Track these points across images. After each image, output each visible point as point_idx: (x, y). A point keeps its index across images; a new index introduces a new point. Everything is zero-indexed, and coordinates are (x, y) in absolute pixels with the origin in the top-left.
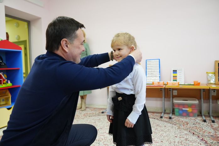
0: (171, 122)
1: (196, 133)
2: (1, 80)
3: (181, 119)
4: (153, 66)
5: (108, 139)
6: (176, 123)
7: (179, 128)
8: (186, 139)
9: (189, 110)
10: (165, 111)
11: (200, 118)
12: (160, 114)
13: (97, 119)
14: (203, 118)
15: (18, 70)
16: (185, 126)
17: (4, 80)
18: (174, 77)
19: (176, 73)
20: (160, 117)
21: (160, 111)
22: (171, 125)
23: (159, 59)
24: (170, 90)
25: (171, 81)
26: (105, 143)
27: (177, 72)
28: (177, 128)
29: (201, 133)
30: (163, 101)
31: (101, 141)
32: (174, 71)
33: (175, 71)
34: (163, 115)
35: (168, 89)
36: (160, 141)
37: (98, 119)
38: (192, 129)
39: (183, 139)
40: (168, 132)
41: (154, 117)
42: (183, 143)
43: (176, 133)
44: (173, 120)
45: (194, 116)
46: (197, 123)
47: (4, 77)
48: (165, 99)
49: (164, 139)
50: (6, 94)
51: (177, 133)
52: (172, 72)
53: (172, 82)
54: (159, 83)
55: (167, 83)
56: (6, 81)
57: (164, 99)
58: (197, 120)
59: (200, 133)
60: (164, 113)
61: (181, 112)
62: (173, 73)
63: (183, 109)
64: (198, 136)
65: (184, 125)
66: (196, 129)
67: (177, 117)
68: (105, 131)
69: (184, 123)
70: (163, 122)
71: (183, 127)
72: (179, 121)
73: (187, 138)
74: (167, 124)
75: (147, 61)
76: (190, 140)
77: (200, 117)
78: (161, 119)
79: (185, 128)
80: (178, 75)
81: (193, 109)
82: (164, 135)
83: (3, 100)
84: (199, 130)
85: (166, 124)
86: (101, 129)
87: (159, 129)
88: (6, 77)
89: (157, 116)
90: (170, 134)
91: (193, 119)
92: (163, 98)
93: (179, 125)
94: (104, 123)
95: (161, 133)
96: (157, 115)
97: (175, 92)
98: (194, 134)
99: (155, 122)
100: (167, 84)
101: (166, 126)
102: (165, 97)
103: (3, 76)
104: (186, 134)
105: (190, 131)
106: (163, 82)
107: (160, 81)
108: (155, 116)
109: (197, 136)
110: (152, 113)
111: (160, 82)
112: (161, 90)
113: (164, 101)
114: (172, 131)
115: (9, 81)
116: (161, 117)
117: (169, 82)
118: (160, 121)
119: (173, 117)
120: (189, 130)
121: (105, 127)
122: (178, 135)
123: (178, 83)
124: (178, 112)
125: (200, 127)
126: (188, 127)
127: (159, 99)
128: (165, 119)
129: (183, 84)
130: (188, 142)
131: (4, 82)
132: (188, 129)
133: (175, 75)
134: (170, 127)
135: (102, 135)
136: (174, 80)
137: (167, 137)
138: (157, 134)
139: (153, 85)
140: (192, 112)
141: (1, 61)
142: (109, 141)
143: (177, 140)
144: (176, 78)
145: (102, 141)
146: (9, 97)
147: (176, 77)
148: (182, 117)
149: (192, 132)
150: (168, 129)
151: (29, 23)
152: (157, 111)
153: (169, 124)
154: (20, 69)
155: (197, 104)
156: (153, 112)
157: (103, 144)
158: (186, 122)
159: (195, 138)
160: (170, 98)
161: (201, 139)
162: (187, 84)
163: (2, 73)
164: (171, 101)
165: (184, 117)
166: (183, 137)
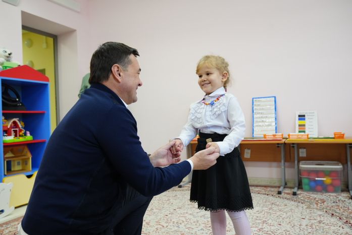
0: (295, 200)
1: (337, 215)
2: (17, 130)
3: (312, 195)
4: (264, 108)
5: (192, 222)
6: (304, 201)
7: (309, 207)
8: (320, 222)
9: (327, 180)
10: (286, 184)
11: (345, 195)
12: (278, 188)
13: (171, 195)
14: (350, 194)
15: (42, 114)
16: (319, 205)
17: (20, 131)
18: (300, 125)
19: (304, 119)
20: (277, 192)
21: (277, 184)
22: (296, 204)
23: (275, 97)
24: (293, 147)
25: (295, 132)
26: (188, 226)
27: (306, 117)
28: (305, 207)
29: (346, 214)
30: (283, 167)
31: (181, 224)
32: (299, 116)
33: (302, 117)
34: (283, 190)
35: (289, 144)
36: (276, 224)
37: (174, 195)
38: (330, 209)
39: (315, 221)
40: (290, 213)
41: (267, 193)
42: (314, 226)
43: (303, 214)
44: (299, 197)
45: (335, 191)
46: (339, 201)
47: (20, 126)
48: (286, 164)
49: (283, 222)
50: (23, 154)
51: (305, 213)
52: (297, 118)
53: (297, 133)
54: (274, 135)
55: (289, 135)
56: (23, 132)
57: (284, 164)
58: (340, 197)
59: (343, 213)
60: (284, 188)
61: (313, 184)
62: (299, 119)
63: (316, 179)
64: (340, 218)
65: (317, 204)
66: (337, 208)
67: (305, 193)
68: (186, 211)
69: (317, 201)
70: (281, 200)
71: (315, 206)
72: (309, 198)
73: (322, 220)
74: (289, 202)
75: (254, 99)
76: (326, 222)
77: (346, 193)
78: (279, 195)
79: (318, 208)
80: (306, 122)
81: (332, 179)
82: (283, 216)
83: (19, 164)
84: (342, 210)
85: (286, 202)
86: (180, 208)
87: (275, 209)
88: (24, 126)
89: (271, 191)
90: (294, 215)
91: (333, 196)
92: (283, 161)
93: (308, 203)
94: (184, 201)
95: (278, 213)
96: (272, 189)
97: (302, 152)
98: (333, 215)
99: (269, 200)
100: (288, 137)
101: (288, 204)
102: (285, 161)
103: (19, 123)
104: (320, 215)
105: (326, 212)
106: (281, 134)
107: (276, 132)
108: (269, 191)
109: (338, 218)
110: (263, 188)
111: (276, 134)
112: (278, 147)
113: (285, 167)
114: (296, 211)
115: (28, 132)
116: (279, 193)
117: (291, 134)
118: (278, 198)
119: (299, 192)
120: (325, 210)
121: (186, 206)
122: (307, 217)
123: (308, 135)
124: (309, 184)
125: (344, 207)
126: (324, 206)
127: (275, 164)
128: (286, 195)
129: (316, 137)
130: (322, 225)
131: (21, 133)
132: (323, 209)
133: (302, 122)
134: (293, 206)
135: (181, 216)
136: (300, 132)
137: (288, 219)
138: (272, 215)
139: (265, 139)
140: (331, 185)
141: (17, 100)
142: (194, 224)
143: (304, 222)
144: (305, 129)
145: (183, 224)
146: (29, 158)
147: (304, 125)
148: (315, 193)
149: (331, 212)
150: (290, 208)
151: (55, 38)
152: (272, 184)
153: (293, 203)
154: (46, 112)
155: (340, 170)
156: (266, 186)
157: (184, 227)
158: (321, 200)
159: (334, 220)
160: (294, 162)
161: (345, 221)
162: (323, 137)
163: (18, 119)
164: (296, 167)
165: (319, 193)
166: (315, 219)
